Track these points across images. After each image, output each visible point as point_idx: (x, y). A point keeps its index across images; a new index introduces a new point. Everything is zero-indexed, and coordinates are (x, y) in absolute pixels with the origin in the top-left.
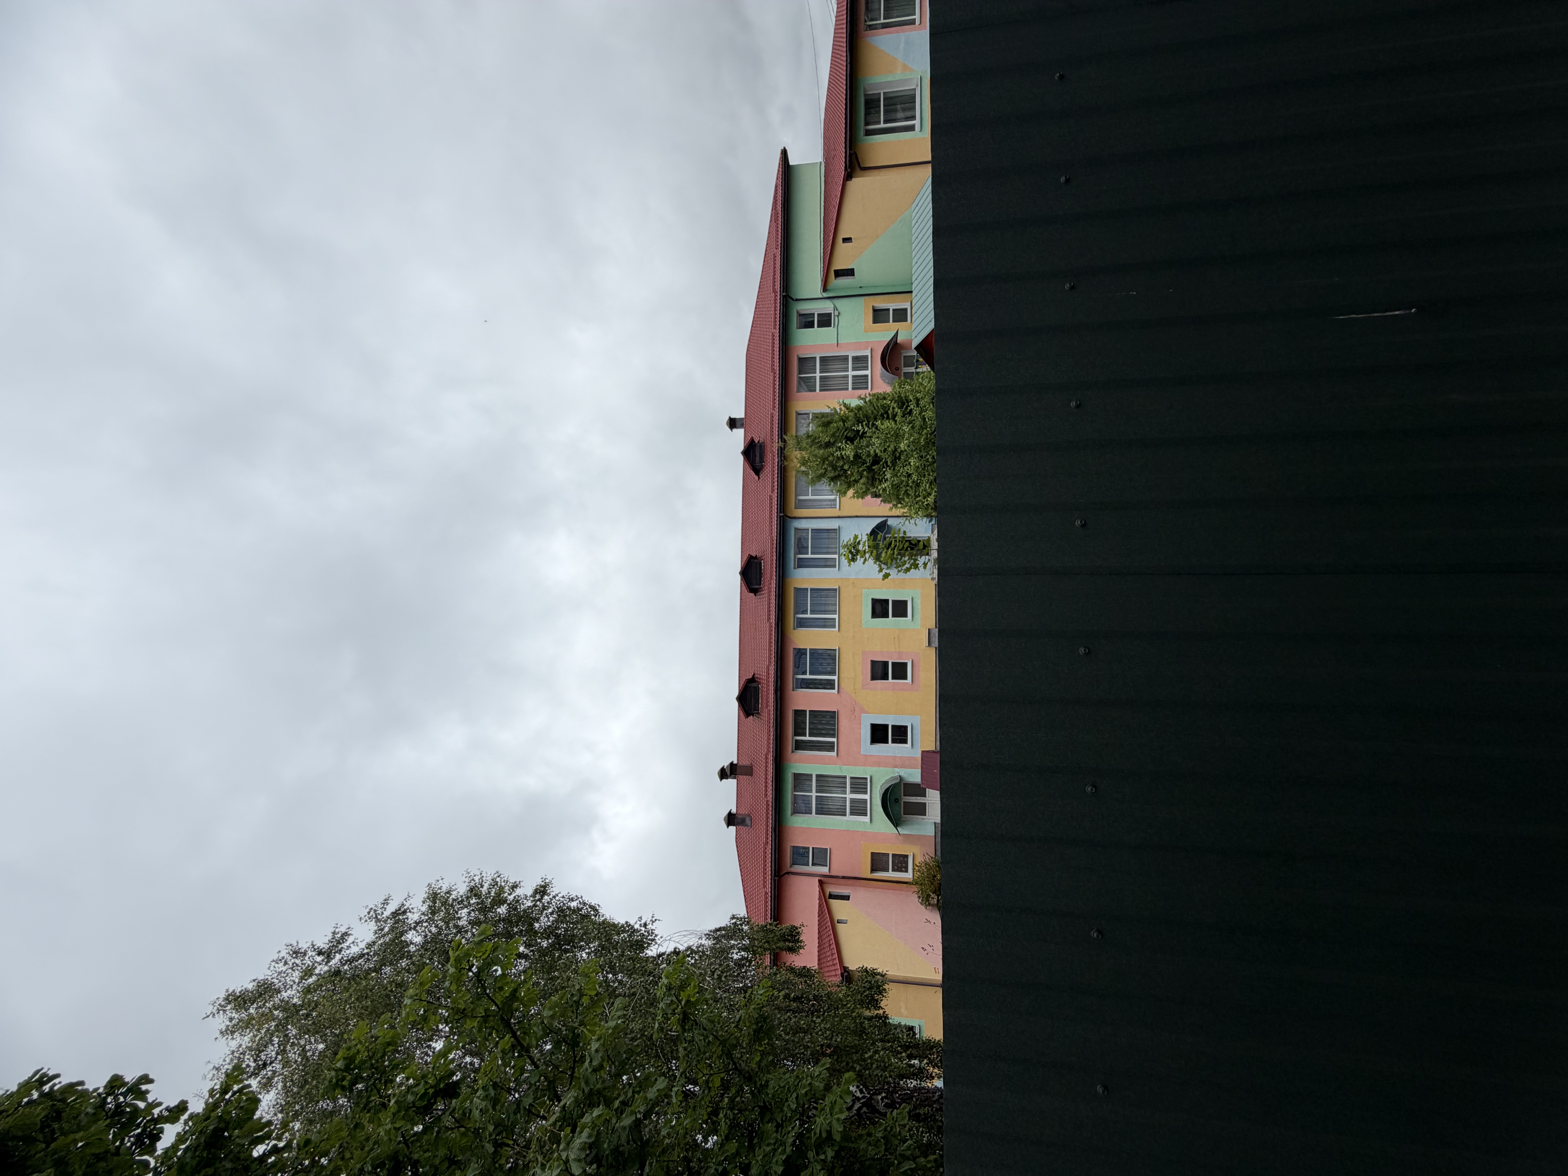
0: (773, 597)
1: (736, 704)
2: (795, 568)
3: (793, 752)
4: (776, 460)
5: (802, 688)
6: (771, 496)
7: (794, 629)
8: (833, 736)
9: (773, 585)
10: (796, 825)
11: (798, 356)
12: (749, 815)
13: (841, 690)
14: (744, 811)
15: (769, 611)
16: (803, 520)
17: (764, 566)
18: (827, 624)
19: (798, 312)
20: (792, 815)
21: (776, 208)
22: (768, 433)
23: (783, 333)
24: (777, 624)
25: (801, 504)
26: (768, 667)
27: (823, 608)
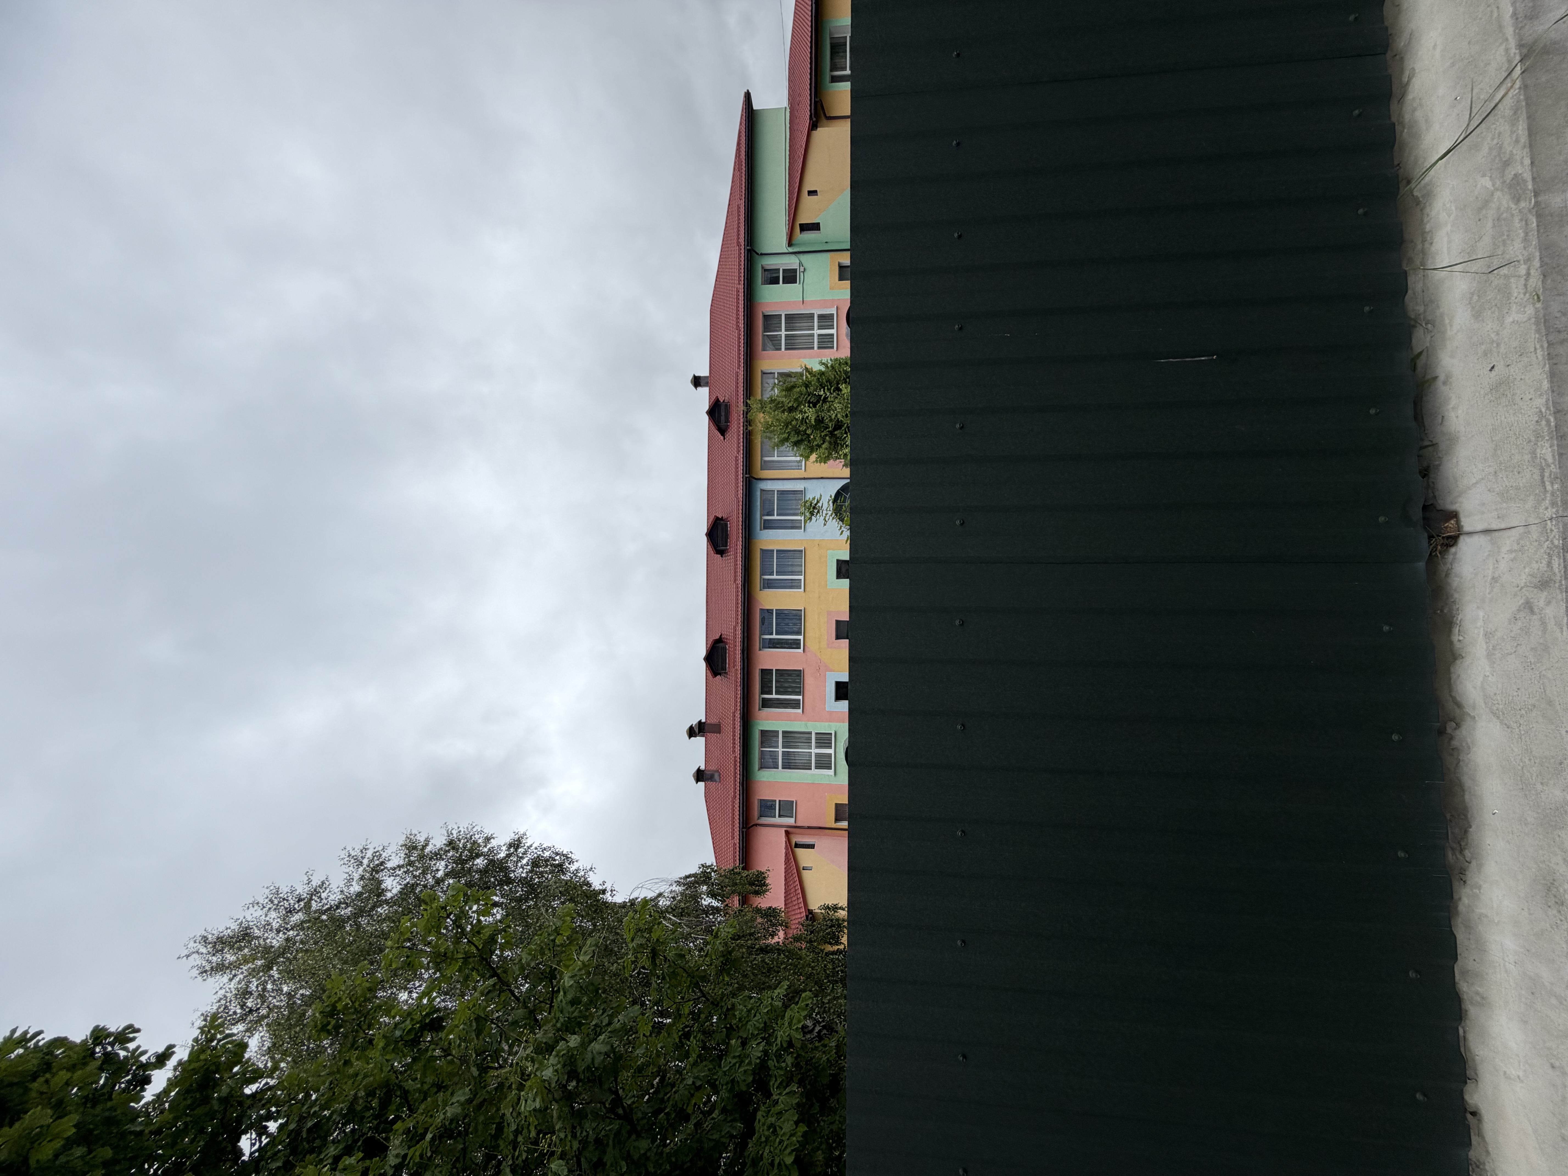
0: (739, 559)
1: (704, 664)
2: (761, 530)
3: (760, 710)
4: (742, 420)
5: (770, 648)
6: (736, 457)
7: (761, 590)
8: (798, 693)
9: (740, 547)
10: (765, 779)
11: (763, 313)
12: (717, 771)
13: (806, 649)
14: (713, 767)
15: (736, 572)
16: (769, 481)
17: (730, 527)
18: (794, 584)
19: (763, 267)
20: (759, 770)
21: (740, 155)
22: (732, 392)
23: (747, 289)
24: (744, 586)
25: (766, 466)
26: (735, 627)
27: (790, 569)
